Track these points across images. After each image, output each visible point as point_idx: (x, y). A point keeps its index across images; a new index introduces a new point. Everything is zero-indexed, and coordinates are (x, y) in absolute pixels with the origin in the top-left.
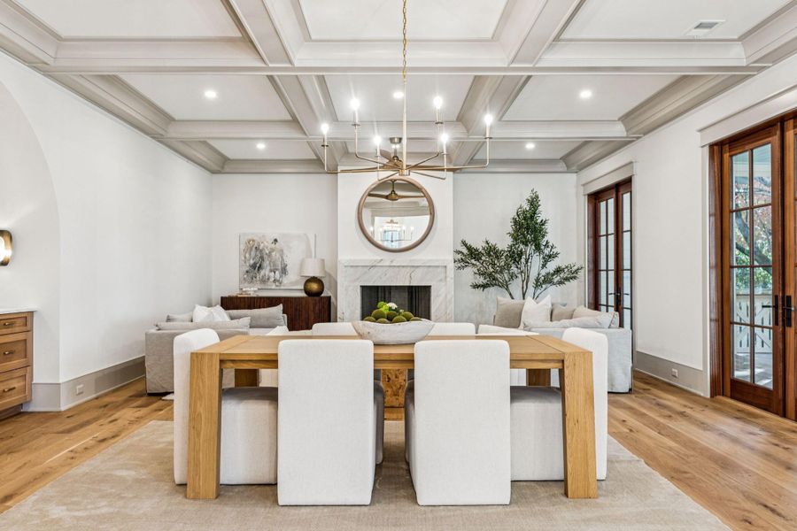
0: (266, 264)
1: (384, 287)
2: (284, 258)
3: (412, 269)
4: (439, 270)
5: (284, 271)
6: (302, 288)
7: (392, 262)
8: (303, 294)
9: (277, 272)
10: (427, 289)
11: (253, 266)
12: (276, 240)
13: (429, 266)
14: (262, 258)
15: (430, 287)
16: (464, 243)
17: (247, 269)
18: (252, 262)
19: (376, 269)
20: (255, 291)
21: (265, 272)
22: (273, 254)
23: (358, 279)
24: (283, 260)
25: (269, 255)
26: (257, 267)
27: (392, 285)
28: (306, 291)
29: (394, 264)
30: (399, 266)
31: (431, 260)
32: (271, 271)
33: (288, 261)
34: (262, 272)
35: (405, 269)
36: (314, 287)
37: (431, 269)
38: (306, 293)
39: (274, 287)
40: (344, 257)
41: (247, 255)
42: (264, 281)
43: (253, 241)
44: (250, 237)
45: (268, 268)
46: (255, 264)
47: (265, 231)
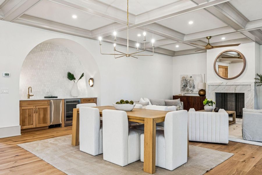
0: (188, 85)
1: (225, 93)
2: (194, 83)
3: (236, 86)
4: (248, 86)
5: (194, 87)
6: (198, 93)
7: (227, 83)
8: (198, 95)
9: (192, 88)
10: (243, 94)
11: (184, 86)
12: (191, 77)
13: (243, 85)
14: (187, 83)
15: (244, 93)
16: (258, 75)
17: (183, 87)
18: (184, 84)
19: (221, 86)
20: (184, 94)
21: (188, 87)
22: (191, 81)
23: (214, 90)
24: (193, 83)
25: (189, 82)
26: (185, 86)
27: (228, 92)
28: (199, 94)
29: (228, 84)
30: (230, 85)
31: (244, 82)
32: (190, 87)
33: (195, 84)
34: (187, 88)
35: (233, 86)
36: (202, 93)
37: (244, 86)
38: (199, 95)
39: (191, 93)
40: (209, 82)
41: (183, 82)
42: (188, 91)
43: (184, 77)
44: (183, 76)
45: (189, 86)
46: (185, 85)
47: (188, 74)
